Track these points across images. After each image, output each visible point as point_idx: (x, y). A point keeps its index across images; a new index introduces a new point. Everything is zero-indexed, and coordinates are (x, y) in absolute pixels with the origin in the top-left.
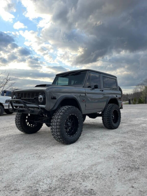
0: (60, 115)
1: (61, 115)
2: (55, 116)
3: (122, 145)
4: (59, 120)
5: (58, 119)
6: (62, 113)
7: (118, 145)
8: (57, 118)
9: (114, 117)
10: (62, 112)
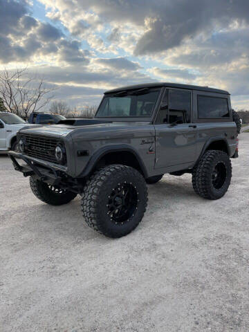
0: (96, 186)
1: (99, 187)
2: (89, 187)
3: (220, 248)
4: (94, 197)
5: (93, 193)
6: (100, 182)
7: (211, 248)
8: (91, 191)
9: (216, 175)
10: (102, 180)
